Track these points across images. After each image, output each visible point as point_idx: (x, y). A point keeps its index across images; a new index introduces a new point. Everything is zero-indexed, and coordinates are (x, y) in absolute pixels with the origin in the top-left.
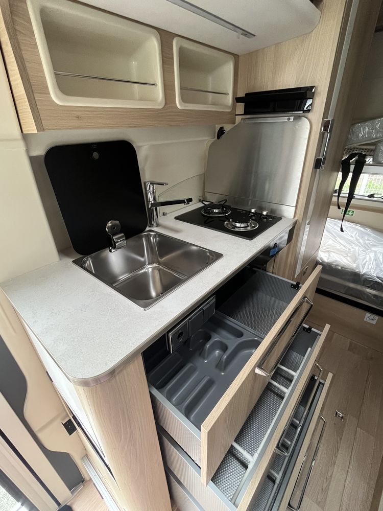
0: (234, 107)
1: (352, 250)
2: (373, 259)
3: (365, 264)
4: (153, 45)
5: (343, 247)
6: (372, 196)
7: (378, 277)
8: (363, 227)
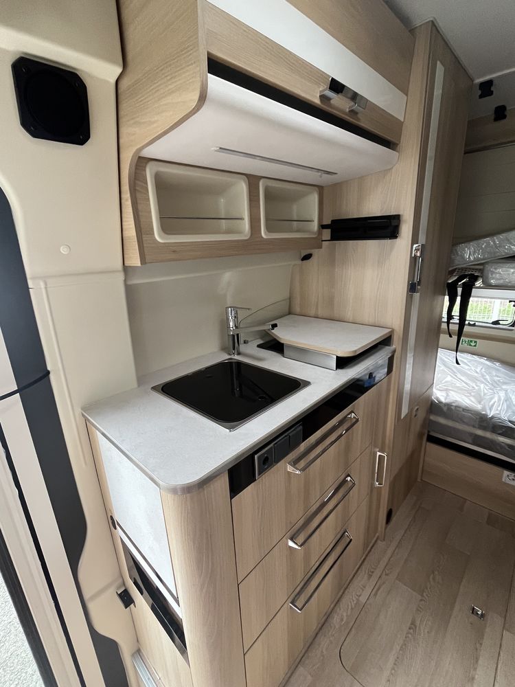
0: (320, 233)
1: (476, 388)
2: (503, 399)
3: (493, 405)
4: (242, 187)
5: (464, 384)
6: (496, 323)
7: (510, 421)
8: (490, 361)
